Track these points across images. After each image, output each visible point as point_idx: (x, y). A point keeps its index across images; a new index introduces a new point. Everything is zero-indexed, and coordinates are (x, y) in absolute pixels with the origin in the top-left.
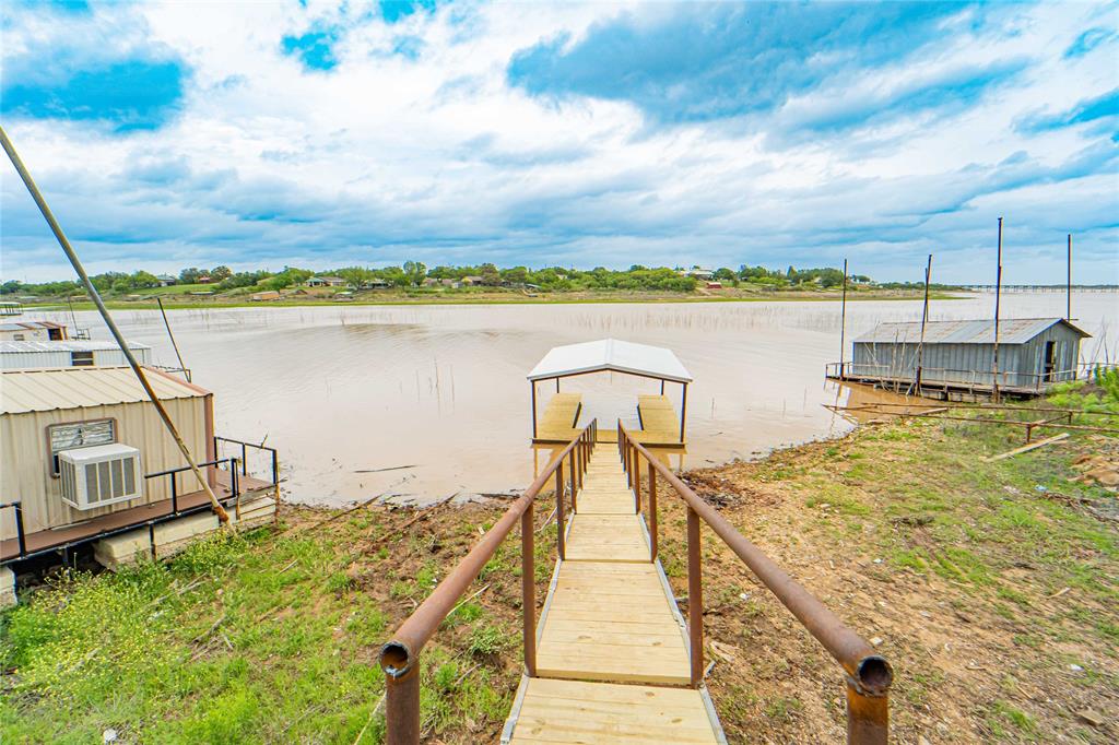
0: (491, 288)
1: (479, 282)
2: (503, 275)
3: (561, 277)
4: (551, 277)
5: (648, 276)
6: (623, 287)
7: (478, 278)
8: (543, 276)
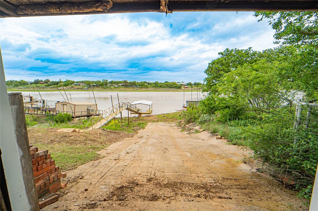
0: (126, 87)
1: (123, 85)
2: (129, 83)
3: (146, 84)
4: (143, 84)
5: (169, 84)
6: (162, 87)
7: (123, 84)
8: (141, 84)
